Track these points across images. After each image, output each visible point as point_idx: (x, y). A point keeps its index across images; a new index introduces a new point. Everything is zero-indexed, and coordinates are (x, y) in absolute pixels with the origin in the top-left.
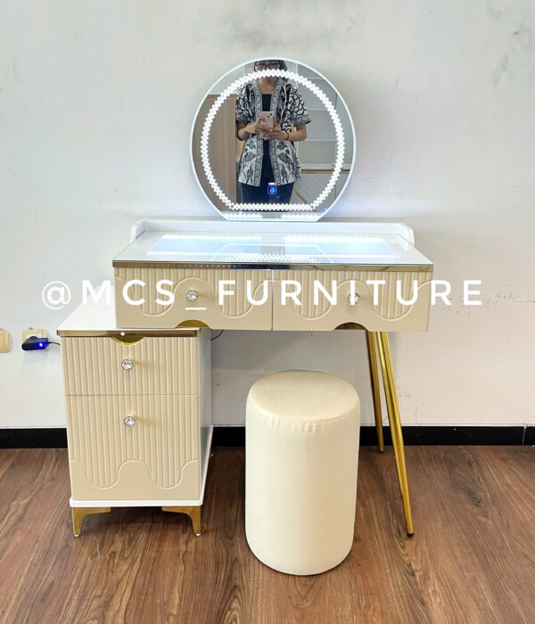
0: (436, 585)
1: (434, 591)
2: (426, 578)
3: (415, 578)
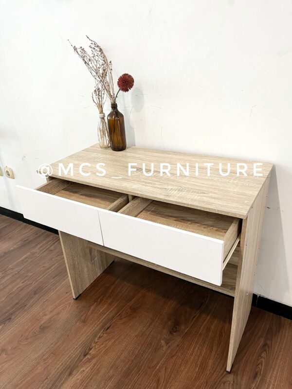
0: (89, 368)
1: (84, 371)
2: (89, 361)
3: (83, 358)
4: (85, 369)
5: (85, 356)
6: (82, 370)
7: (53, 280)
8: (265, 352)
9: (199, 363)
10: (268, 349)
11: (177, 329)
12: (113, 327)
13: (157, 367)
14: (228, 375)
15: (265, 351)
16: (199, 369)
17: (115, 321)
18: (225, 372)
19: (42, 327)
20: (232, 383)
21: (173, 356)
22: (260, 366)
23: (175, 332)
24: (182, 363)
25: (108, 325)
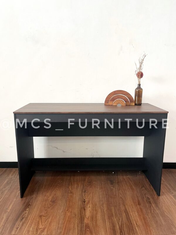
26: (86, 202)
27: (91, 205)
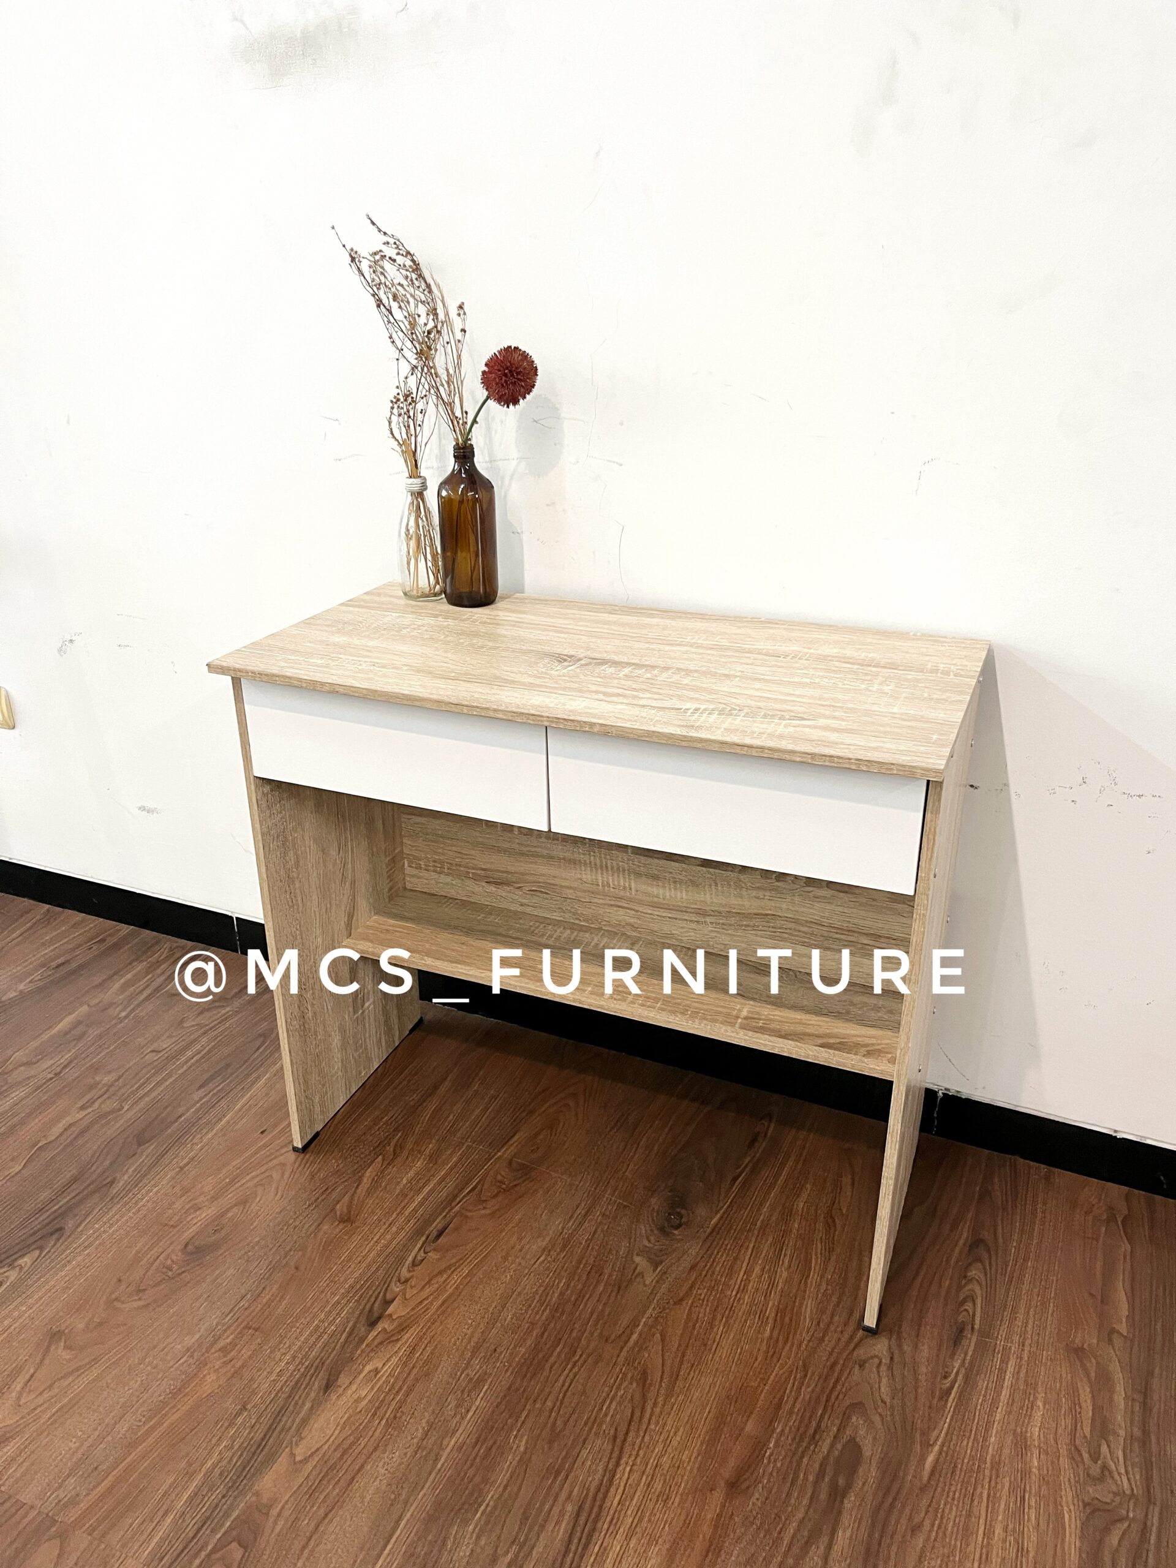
1: (376, 1371)
2: (390, 1338)
3: (370, 1332)
4: (380, 1365)
5: (372, 1324)
6: (368, 1368)
7: (201, 1093)
8: (979, 1265)
9: (770, 1312)
10: (985, 1255)
11: (684, 1220)
12: (456, 1229)
13: (635, 1337)
14: (871, 1341)
15: (979, 1260)
16: (772, 1330)
17: (462, 1208)
18: (861, 1332)
19: (190, 1248)
20: (886, 1361)
21: (681, 1300)
22: (968, 1306)
23: (677, 1227)
24: (714, 1318)
25: (438, 1224)
26: (380, 1327)
27: (395, 1360)
